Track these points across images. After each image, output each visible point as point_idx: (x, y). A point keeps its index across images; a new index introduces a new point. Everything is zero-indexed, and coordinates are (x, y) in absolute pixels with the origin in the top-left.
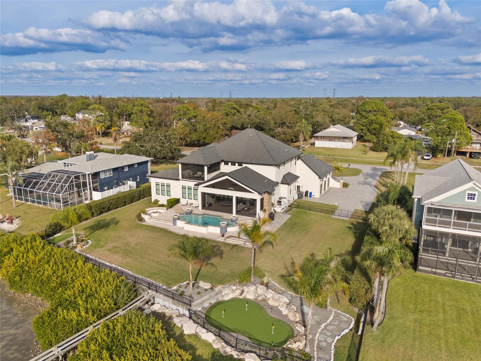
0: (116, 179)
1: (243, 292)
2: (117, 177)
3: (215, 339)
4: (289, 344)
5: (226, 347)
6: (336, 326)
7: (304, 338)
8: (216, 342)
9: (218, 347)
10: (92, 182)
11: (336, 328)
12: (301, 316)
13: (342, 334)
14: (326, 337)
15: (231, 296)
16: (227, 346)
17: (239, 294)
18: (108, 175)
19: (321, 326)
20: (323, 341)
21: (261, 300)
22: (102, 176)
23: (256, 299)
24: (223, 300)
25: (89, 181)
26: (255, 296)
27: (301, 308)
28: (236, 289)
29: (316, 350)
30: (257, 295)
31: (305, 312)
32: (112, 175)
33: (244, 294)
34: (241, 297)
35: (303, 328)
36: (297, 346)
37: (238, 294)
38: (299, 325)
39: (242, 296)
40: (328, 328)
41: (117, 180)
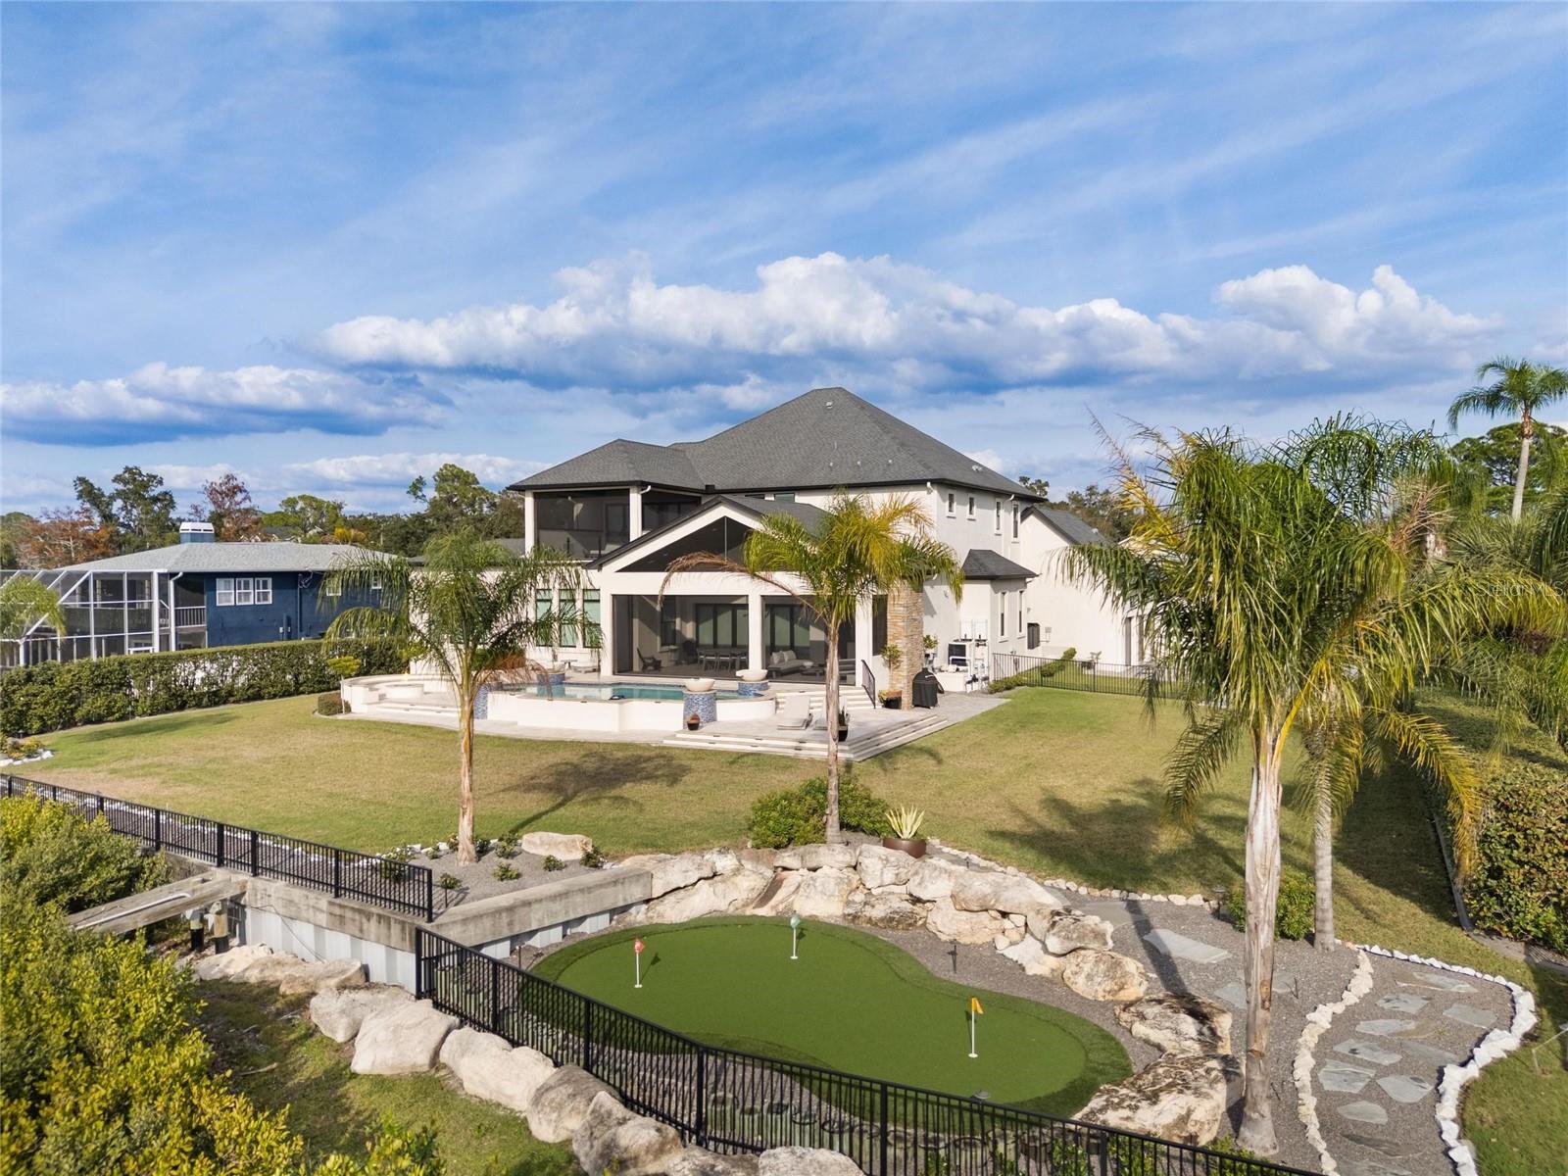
0: (285, 621)
1: (774, 886)
2: (291, 612)
3: (552, 1082)
4: (1103, 1110)
5: (623, 1122)
6: (1414, 1017)
7: (1208, 1071)
8: (552, 1095)
9: (563, 1135)
10: (176, 611)
11: (1419, 1030)
12: (1154, 976)
13: (1485, 1054)
14: (1371, 1073)
15: (701, 902)
16: (629, 1114)
17: (755, 894)
18: (253, 597)
19: (1310, 1016)
20: (1354, 1098)
21: (882, 920)
22: (226, 596)
23: (855, 917)
24: (656, 921)
25: (162, 606)
26: (848, 903)
27: (1143, 941)
28: (737, 871)
29: (1321, 1146)
30: (859, 897)
31: (1174, 954)
32: (270, 602)
33: (781, 894)
34: (765, 911)
35: (1189, 1025)
36: (1168, 1118)
37: (744, 895)
38: (1152, 1011)
39: (773, 902)
40: (1363, 1027)
41: (289, 624)
